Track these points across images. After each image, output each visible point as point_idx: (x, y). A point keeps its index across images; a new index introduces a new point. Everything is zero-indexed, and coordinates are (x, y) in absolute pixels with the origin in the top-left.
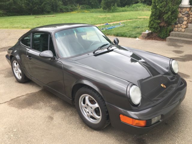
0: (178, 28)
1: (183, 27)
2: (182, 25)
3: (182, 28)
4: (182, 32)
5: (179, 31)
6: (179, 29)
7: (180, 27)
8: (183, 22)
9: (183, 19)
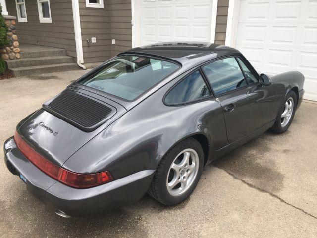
0: (7, 53)
1: (16, 50)
2: (12, 47)
3: (15, 53)
4: (17, 58)
5: (12, 58)
6: (10, 54)
7: (11, 52)
8: (13, 42)
9: (11, 38)
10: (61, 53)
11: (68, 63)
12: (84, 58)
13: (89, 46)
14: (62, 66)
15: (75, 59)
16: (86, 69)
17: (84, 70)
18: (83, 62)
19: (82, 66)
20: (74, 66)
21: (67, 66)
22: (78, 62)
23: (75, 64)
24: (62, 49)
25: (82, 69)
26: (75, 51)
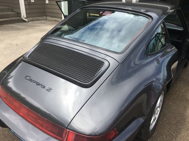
10: (8, 10)
11: (14, 17)
12: (26, 14)
13: (29, 5)
14: (11, 20)
15: (19, 14)
16: (28, 22)
17: (27, 22)
18: (25, 17)
19: (25, 20)
20: (19, 19)
21: (14, 20)
22: (22, 17)
23: (19, 18)
24: (8, 7)
25: (25, 21)
26: (20, 8)
